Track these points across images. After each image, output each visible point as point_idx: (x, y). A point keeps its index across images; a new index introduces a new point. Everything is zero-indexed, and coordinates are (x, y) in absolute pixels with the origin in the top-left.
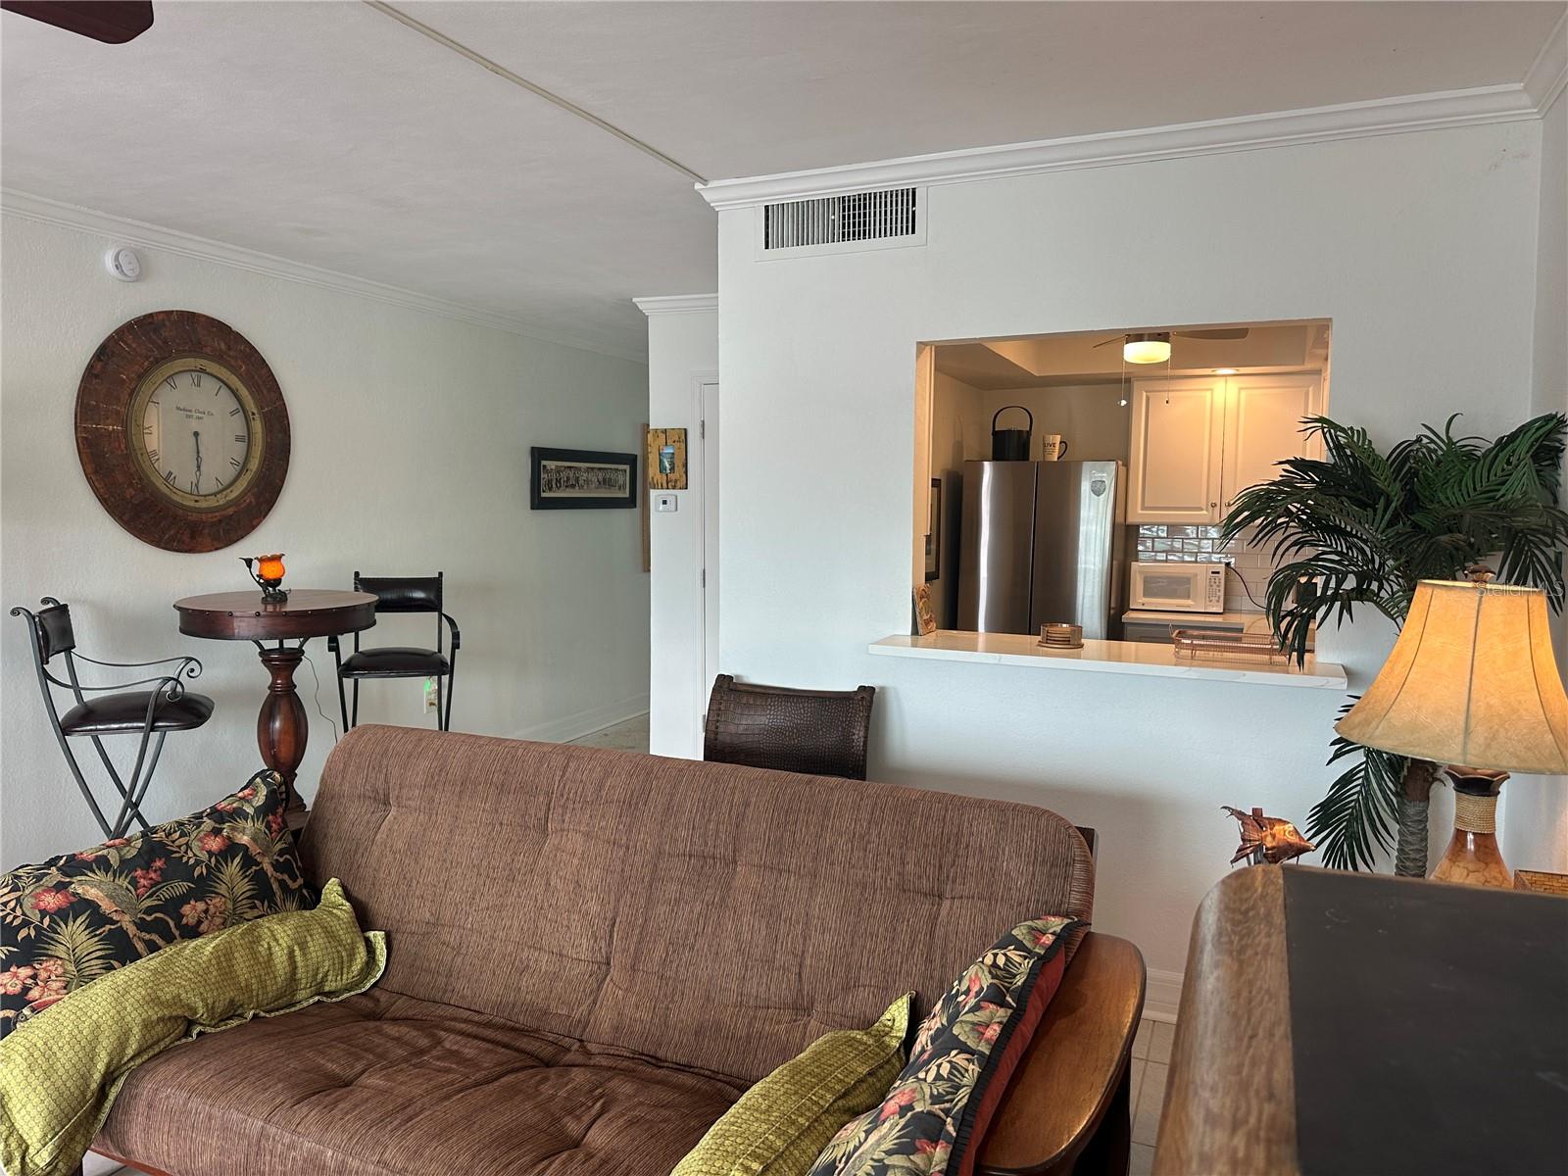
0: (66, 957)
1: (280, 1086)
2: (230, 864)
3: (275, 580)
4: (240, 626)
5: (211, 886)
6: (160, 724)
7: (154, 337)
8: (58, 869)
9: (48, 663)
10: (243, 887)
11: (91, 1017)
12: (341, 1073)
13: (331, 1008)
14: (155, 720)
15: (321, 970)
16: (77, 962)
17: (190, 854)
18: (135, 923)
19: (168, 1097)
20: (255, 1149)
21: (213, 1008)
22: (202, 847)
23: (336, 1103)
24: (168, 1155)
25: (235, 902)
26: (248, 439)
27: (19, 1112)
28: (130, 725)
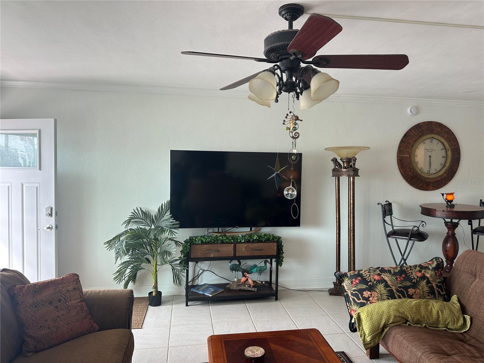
0: (379, 292)
1: (428, 347)
2: (423, 281)
3: (451, 200)
4: (438, 214)
5: (417, 286)
6: (412, 239)
7: (420, 130)
8: (379, 270)
9: (385, 218)
10: (426, 289)
11: (382, 309)
12: (447, 352)
13: (449, 333)
14: (411, 237)
15: (447, 321)
16: (381, 295)
17: (412, 275)
18: (396, 289)
19: (398, 337)
20: (418, 360)
21: (413, 319)
22: (416, 274)
23: (443, 358)
24: (397, 352)
25: (423, 292)
26: (446, 157)
27: (364, 325)
28: (404, 237)
